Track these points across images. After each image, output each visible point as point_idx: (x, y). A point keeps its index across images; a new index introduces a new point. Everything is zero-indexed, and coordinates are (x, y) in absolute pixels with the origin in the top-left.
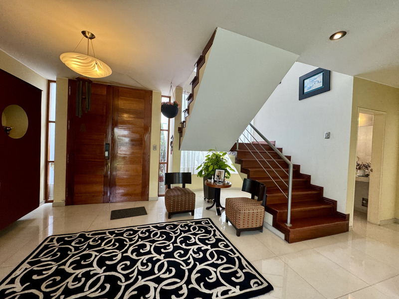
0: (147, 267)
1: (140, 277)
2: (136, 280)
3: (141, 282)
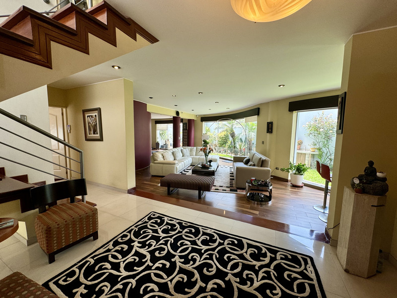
0: (194, 256)
1: (203, 251)
2: (206, 251)
3: (204, 248)
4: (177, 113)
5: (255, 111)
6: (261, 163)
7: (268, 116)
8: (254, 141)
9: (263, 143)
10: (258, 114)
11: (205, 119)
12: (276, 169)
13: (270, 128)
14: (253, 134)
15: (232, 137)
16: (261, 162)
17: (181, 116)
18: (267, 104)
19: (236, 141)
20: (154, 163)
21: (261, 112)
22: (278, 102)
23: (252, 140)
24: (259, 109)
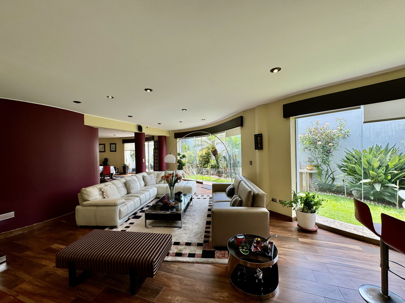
4: (140, 128)
5: (238, 121)
6: (251, 200)
7: (255, 126)
8: (239, 159)
9: (251, 163)
10: (242, 125)
11: (180, 135)
12: (273, 200)
13: (259, 142)
14: (236, 150)
15: (214, 155)
16: (251, 197)
17: (146, 132)
18: (252, 110)
19: (219, 160)
20: (83, 206)
21: (247, 122)
22: (266, 106)
23: (237, 158)
24: (242, 118)
